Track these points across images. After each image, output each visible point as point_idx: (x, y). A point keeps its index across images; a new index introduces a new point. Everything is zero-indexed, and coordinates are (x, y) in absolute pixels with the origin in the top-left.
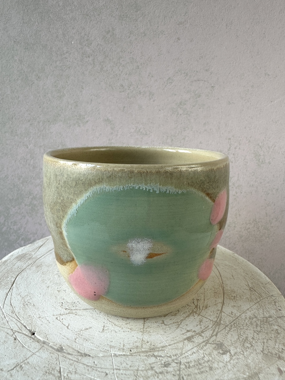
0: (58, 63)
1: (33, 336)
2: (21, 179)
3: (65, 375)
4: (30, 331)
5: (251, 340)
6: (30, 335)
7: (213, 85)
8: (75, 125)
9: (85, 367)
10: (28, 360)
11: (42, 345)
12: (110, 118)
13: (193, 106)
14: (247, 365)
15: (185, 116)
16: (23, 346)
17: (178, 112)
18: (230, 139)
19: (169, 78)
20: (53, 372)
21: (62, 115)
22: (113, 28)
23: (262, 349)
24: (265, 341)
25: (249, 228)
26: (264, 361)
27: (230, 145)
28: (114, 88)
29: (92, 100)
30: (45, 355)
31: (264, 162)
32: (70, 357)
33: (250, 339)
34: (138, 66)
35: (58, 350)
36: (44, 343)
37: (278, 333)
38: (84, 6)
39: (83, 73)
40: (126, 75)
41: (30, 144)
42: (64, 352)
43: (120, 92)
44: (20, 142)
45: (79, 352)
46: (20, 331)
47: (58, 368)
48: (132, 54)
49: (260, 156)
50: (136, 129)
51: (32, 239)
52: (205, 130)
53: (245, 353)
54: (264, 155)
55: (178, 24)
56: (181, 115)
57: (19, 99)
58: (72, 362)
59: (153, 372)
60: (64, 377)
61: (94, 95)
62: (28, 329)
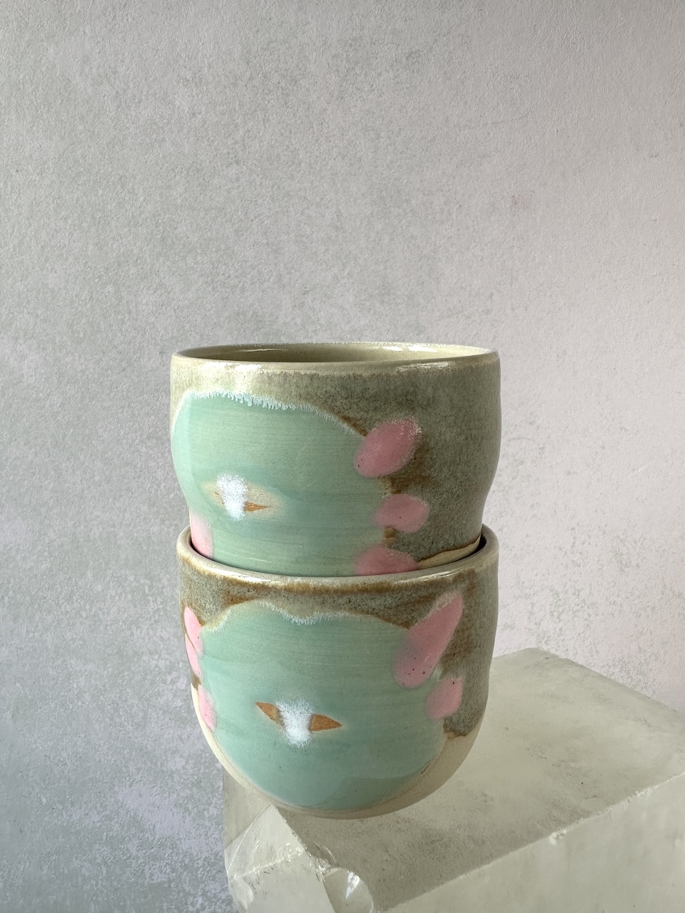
31: (629, 564)
38: (336, 326)
54: (628, 553)
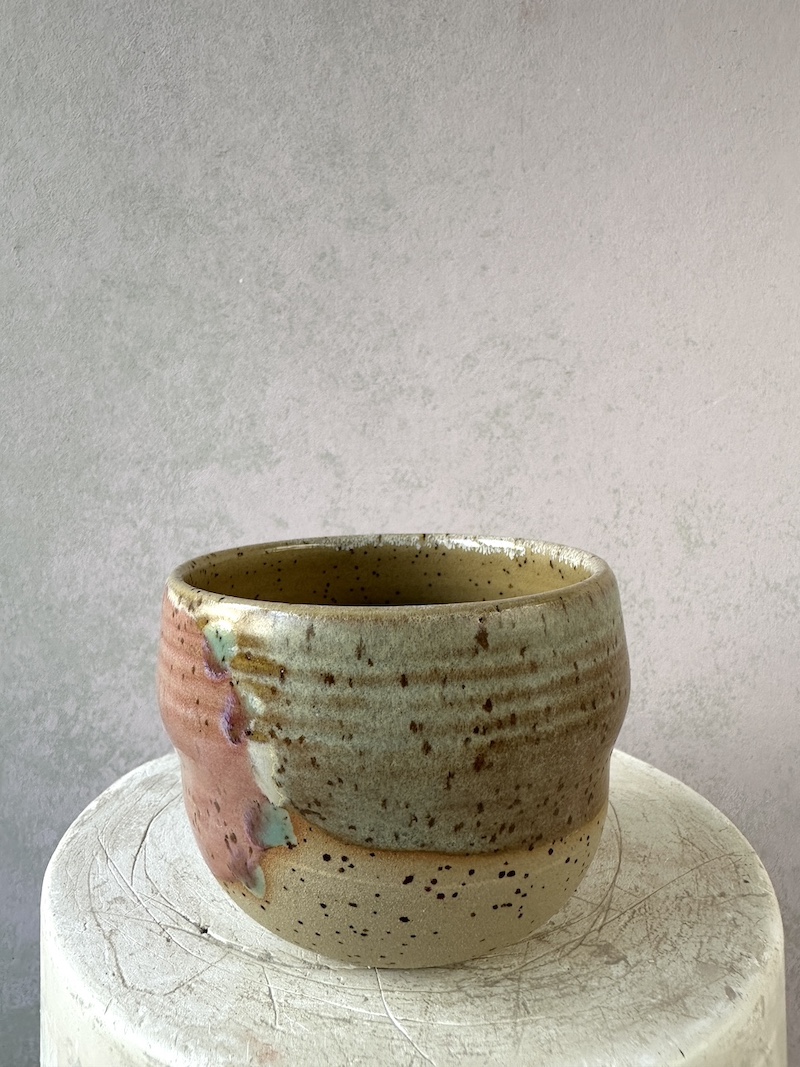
0: (206, 328)
1: (204, 935)
2: (120, 605)
3: (282, 1000)
4: (197, 926)
5: (675, 938)
6: (198, 933)
7: (568, 369)
8: (248, 468)
9: (321, 987)
10: (201, 976)
11: (227, 950)
12: (333, 451)
13: (527, 418)
14: (661, 983)
15: (509, 440)
16: (187, 953)
17: (492, 433)
18: (616, 491)
19: (468, 356)
20: (256, 997)
21: (218, 447)
22: (333, 247)
23: (695, 955)
24: (705, 940)
25: (679, 704)
26: (697, 976)
27: (618, 505)
28: (341, 381)
29: (288, 411)
30: (235, 967)
32: (287, 970)
33: (672, 936)
34: (394, 331)
35: (261, 959)
36: (230, 946)
37: (737, 926)
39: (266, 348)
40: (367, 349)
41: (140, 519)
42: (274, 963)
43: (355, 390)
44: (118, 514)
45: (305, 962)
46: (176, 926)
47: (266, 990)
48: (378, 304)
49: (691, 528)
50: (396, 474)
51: (147, 753)
52: (559, 473)
53: (659, 962)
55: (482, 236)
56: (498, 438)
57: (115, 413)
58: (293, 979)
59: (462, 995)
60: (280, 1004)
61: (294, 399)
62: (193, 921)
